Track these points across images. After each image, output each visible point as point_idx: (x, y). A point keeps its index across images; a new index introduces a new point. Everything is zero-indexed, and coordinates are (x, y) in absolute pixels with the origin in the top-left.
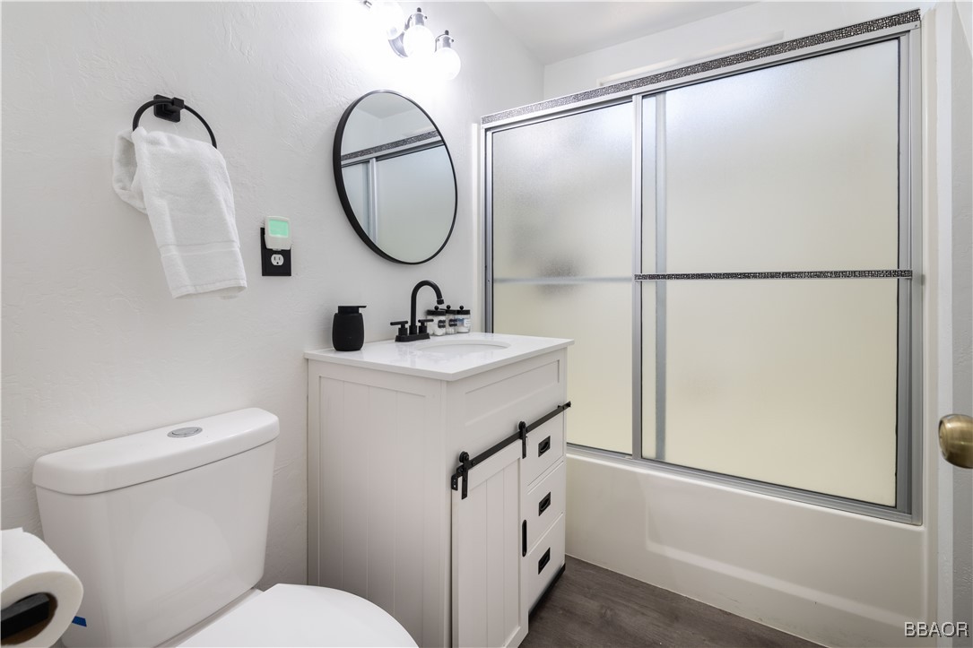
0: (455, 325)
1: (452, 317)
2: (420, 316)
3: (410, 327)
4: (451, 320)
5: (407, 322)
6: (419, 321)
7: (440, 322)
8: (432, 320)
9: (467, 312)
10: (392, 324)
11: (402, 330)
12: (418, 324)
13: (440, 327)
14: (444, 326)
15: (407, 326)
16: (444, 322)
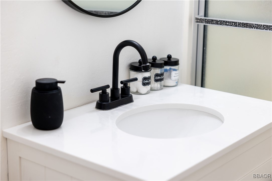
0: (161, 80)
1: (158, 71)
2: (123, 76)
3: (112, 91)
4: (157, 75)
5: (108, 86)
6: (122, 82)
7: (145, 79)
8: (136, 79)
9: (176, 63)
10: (92, 91)
11: (103, 95)
12: (120, 86)
13: (144, 84)
14: (148, 84)
15: (109, 91)
16: (149, 78)
